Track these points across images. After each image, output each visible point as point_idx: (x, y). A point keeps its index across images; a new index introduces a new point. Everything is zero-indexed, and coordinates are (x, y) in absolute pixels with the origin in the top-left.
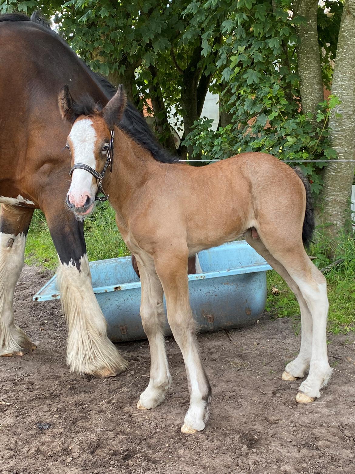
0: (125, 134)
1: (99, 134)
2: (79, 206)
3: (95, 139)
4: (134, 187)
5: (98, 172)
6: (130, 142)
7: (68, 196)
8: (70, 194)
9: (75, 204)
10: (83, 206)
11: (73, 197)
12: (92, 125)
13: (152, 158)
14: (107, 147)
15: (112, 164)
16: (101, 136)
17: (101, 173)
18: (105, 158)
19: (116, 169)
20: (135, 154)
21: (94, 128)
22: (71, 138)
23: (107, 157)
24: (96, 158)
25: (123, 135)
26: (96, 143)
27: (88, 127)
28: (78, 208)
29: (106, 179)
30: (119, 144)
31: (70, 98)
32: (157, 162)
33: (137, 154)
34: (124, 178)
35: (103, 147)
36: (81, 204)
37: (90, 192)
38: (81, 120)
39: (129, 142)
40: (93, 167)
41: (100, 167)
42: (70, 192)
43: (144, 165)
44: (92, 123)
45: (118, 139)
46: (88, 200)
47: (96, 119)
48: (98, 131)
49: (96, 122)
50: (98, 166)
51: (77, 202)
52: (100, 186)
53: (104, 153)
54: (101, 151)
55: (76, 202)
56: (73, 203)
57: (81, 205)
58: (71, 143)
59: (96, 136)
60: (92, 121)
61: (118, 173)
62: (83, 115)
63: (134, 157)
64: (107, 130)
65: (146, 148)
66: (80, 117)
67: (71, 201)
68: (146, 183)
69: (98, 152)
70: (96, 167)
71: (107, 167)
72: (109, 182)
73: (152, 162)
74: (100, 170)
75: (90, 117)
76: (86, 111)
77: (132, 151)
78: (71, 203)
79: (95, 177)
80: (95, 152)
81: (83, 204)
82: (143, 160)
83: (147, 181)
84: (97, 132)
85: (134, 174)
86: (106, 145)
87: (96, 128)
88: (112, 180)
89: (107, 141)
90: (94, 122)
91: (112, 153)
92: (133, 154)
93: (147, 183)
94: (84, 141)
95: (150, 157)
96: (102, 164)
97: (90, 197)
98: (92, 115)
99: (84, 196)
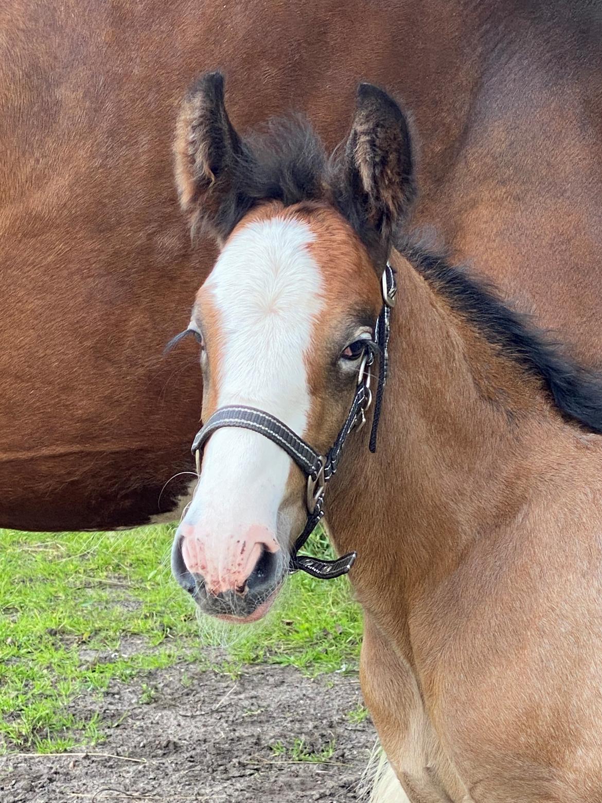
0: (440, 292)
1: (336, 284)
2: (224, 589)
3: (319, 306)
4: (466, 528)
5: (317, 449)
6: (459, 328)
7: (181, 539)
8: (191, 532)
9: (208, 579)
10: (241, 589)
11: (201, 546)
12: (309, 246)
13: (547, 407)
14: (362, 342)
15: (377, 415)
16: (342, 294)
17: (329, 456)
18: (349, 391)
19: (393, 439)
20: (477, 384)
21: (319, 261)
22: (214, 296)
23: (358, 387)
24: (315, 389)
25: (432, 295)
26: (321, 321)
27: (293, 254)
28: (221, 595)
29: (346, 483)
30: (413, 333)
31: (225, 128)
32: (567, 428)
33: (484, 383)
34: (426, 483)
35: (348, 343)
36: (233, 578)
37: (273, 532)
38: (267, 222)
39: (453, 331)
40: (298, 425)
41: (326, 426)
42: (191, 524)
43: (510, 436)
44: (310, 237)
45: (412, 311)
46: (266, 561)
47: (326, 224)
48: (334, 274)
49: (327, 237)
50: (317, 421)
51: (216, 569)
52: (316, 509)
53: (346, 366)
54: (337, 359)
55: (210, 567)
56: (200, 571)
57: (232, 584)
58: (214, 315)
59: (324, 292)
60: (314, 231)
61: (402, 460)
62: (276, 204)
63: (474, 395)
64: (369, 272)
65: (525, 361)
66: (261, 210)
67: (193, 562)
68: (520, 518)
69: (324, 361)
70: (311, 427)
71: (355, 426)
72: (359, 495)
73: (545, 425)
74: (323, 438)
75: (306, 212)
76: (288, 185)
77: (464, 367)
78: (191, 571)
79: (303, 469)
80: (310, 362)
81: (241, 579)
82: (510, 414)
83: (525, 507)
84: (328, 280)
85: (470, 470)
86: (362, 333)
87: (325, 259)
88: (374, 486)
89: (365, 319)
90: (320, 236)
91: (382, 369)
92: (470, 380)
93: (527, 515)
94: (271, 310)
95: (540, 403)
96: (335, 413)
97: (275, 548)
98: (311, 204)
99: (250, 545)
